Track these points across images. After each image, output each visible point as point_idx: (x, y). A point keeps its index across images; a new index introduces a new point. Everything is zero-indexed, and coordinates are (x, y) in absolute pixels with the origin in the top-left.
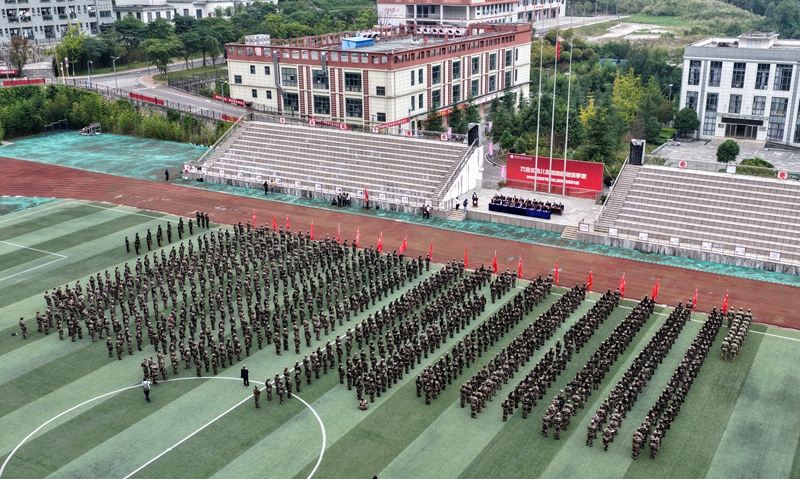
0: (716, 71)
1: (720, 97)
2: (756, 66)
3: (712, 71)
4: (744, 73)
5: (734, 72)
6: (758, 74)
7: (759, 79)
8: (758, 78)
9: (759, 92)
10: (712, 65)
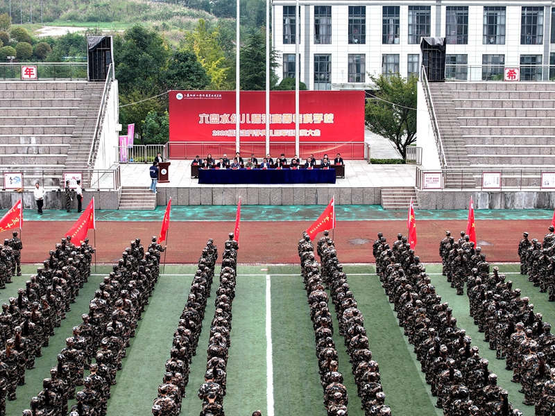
0: (323, 20)
1: (333, 60)
2: (380, 10)
3: (317, 21)
4: (364, 21)
5: (350, 21)
6: (384, 21)
7: (385, 29)
8: (384, 27)
9: (389, 49)
10: (316, 12)
